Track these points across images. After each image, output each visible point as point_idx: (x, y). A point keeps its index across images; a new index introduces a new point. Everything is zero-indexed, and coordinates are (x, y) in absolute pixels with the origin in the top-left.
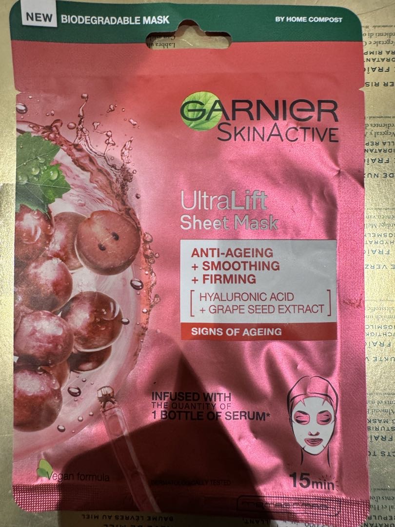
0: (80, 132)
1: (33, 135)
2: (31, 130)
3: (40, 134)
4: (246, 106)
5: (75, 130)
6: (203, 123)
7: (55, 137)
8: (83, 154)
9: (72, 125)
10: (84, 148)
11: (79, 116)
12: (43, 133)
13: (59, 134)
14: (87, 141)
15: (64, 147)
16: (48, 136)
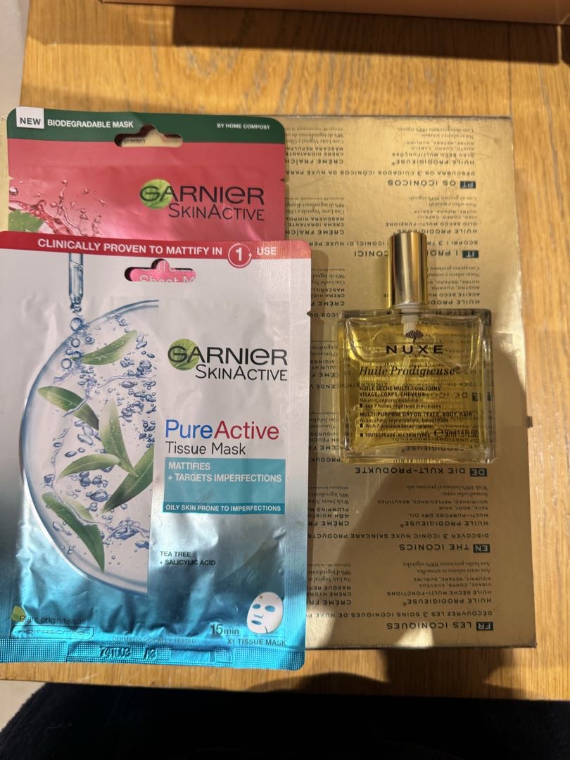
0: (60, 210)
1: (22, 212)
2: (21, 208)
3: (28, 211)
4: (192, 190)
5: (56, 208)
6: (157, 203)
7: (41, 213)
8: (62, 226)
9: (54, 204)
10: (63, 221)
11: (60, 197)
12: (31, 210)
13: (43, 211)
14: (65, 216)
15: (47, 221)
16: (34, 213)
